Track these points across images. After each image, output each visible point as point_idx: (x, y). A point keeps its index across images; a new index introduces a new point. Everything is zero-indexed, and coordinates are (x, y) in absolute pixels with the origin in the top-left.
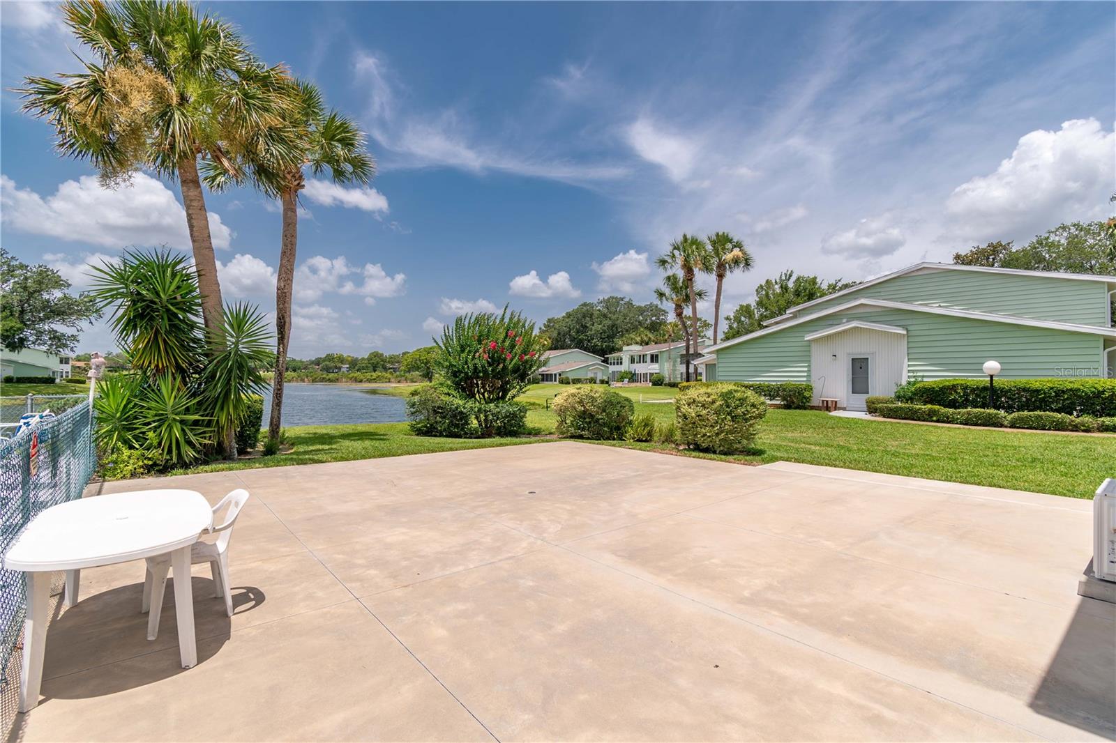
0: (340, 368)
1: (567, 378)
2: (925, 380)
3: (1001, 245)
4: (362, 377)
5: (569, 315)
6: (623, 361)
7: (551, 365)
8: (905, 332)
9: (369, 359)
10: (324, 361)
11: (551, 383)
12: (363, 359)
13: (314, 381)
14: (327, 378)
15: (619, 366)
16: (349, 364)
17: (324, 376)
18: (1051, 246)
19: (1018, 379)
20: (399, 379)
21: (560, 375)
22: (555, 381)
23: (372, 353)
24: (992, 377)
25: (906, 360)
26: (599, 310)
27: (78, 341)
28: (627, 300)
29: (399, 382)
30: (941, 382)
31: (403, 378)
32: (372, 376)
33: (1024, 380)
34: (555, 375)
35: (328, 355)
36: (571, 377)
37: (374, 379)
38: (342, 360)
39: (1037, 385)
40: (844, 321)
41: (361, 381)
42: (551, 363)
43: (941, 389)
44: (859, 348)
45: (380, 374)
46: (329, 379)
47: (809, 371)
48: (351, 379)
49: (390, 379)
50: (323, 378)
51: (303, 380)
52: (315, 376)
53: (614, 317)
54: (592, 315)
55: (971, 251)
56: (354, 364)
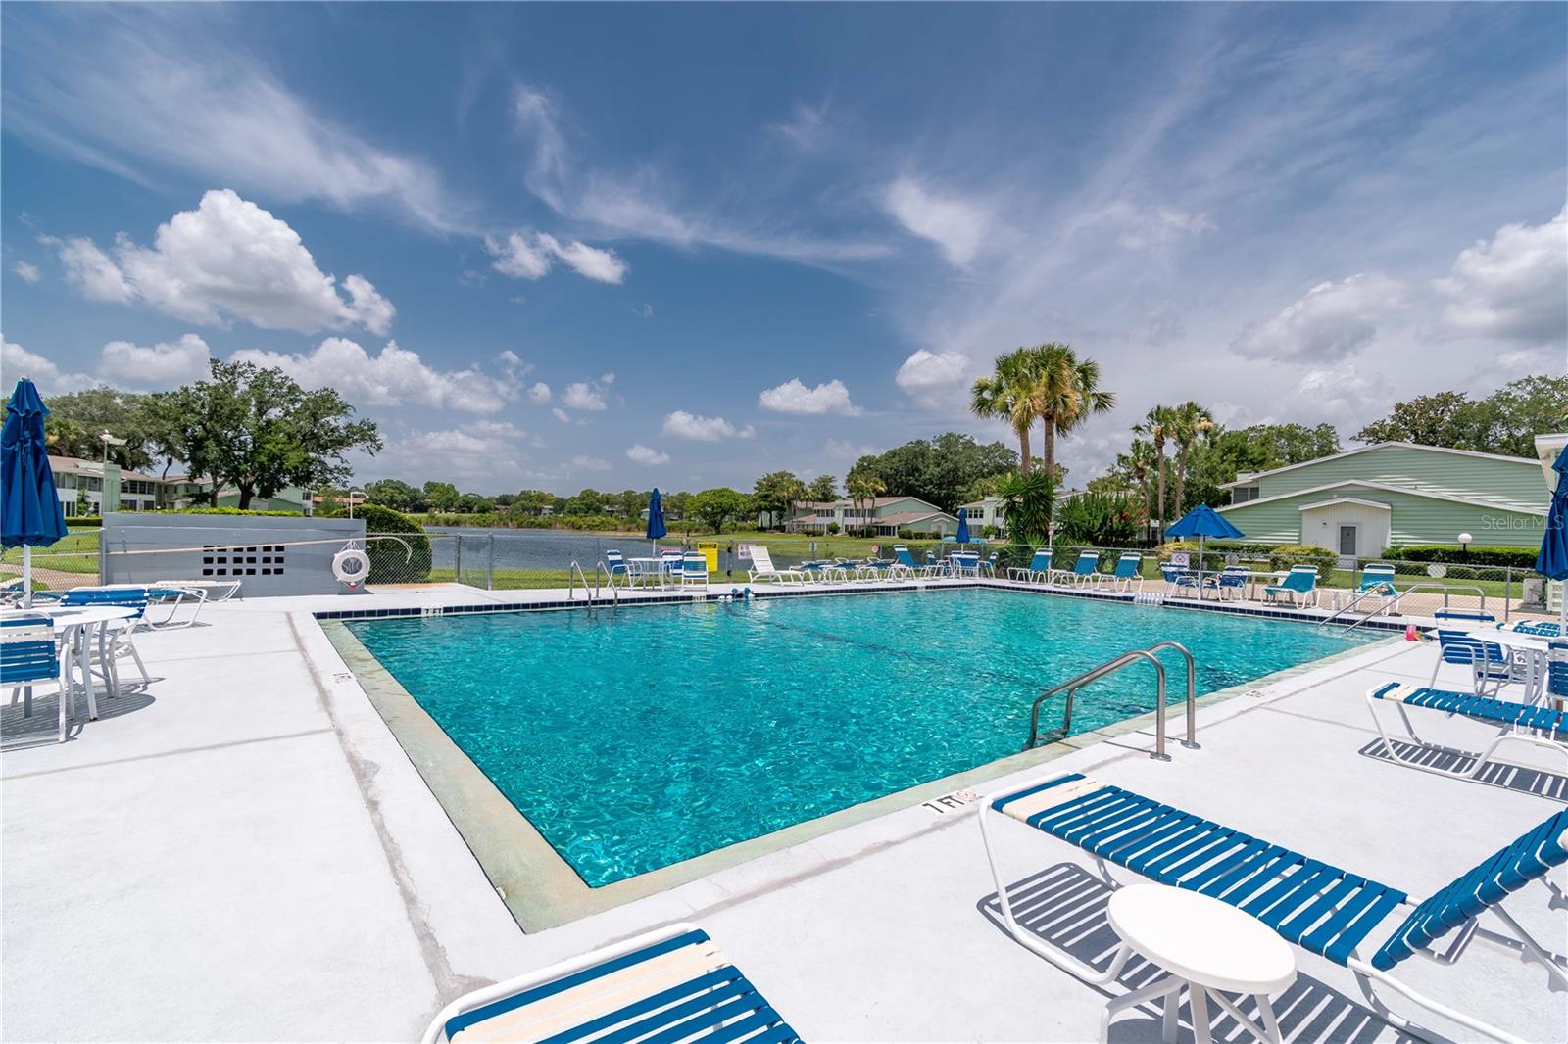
0: (540, 510)
1: (910, 532)
2: (1405, 545)
3: (1453, 396)
4: (581, 523)
5: (893, 454)
6: (984, 514)
7: (882, 515)
8: (1389, 508)
9: (582, 499)
10: (518, 499)
11: (888, 537)
12: (573, 498)
13: (520, 526)
14: (537, 522)
15: (979, 519)
16: (553, 505)
17: (533, 520)
18: (1510, 401)
19: (1484, 547)
20: (628, 526)
21: (899, 528)
22: (894, 534)
23: (583, 492)
24: (1465, 544)
25: (1389, 531)
26: (935, 450)
27: (351, 475)
28: (968, 438)
29: (629, 530)
30: (1424, 547)
31: (634, 525)
32: (593, 521)
33: (1488, 547)
34: (894, 527)
35: (523, 492)
36: (915, 530)
37: (597, 526)
38: (541, 498)
39: (1498, 551)
40: (1335, 496)
41: (580, 528)
42: (883, 512)
43: (1426, 552)
44: (1348, 518)
45: (604, 519)
46: (539, 525)
47: (1300, 536)
48: (567, 524)
49: (616, 525)
50: (532, 523)
51: (506, 525)
52: (521, 520)
53: (956, 459)
54: (923, 456)
55: (1416, 400)
56: (560, 506)
